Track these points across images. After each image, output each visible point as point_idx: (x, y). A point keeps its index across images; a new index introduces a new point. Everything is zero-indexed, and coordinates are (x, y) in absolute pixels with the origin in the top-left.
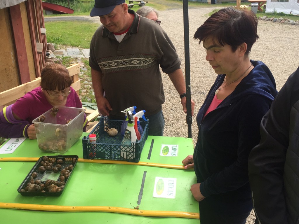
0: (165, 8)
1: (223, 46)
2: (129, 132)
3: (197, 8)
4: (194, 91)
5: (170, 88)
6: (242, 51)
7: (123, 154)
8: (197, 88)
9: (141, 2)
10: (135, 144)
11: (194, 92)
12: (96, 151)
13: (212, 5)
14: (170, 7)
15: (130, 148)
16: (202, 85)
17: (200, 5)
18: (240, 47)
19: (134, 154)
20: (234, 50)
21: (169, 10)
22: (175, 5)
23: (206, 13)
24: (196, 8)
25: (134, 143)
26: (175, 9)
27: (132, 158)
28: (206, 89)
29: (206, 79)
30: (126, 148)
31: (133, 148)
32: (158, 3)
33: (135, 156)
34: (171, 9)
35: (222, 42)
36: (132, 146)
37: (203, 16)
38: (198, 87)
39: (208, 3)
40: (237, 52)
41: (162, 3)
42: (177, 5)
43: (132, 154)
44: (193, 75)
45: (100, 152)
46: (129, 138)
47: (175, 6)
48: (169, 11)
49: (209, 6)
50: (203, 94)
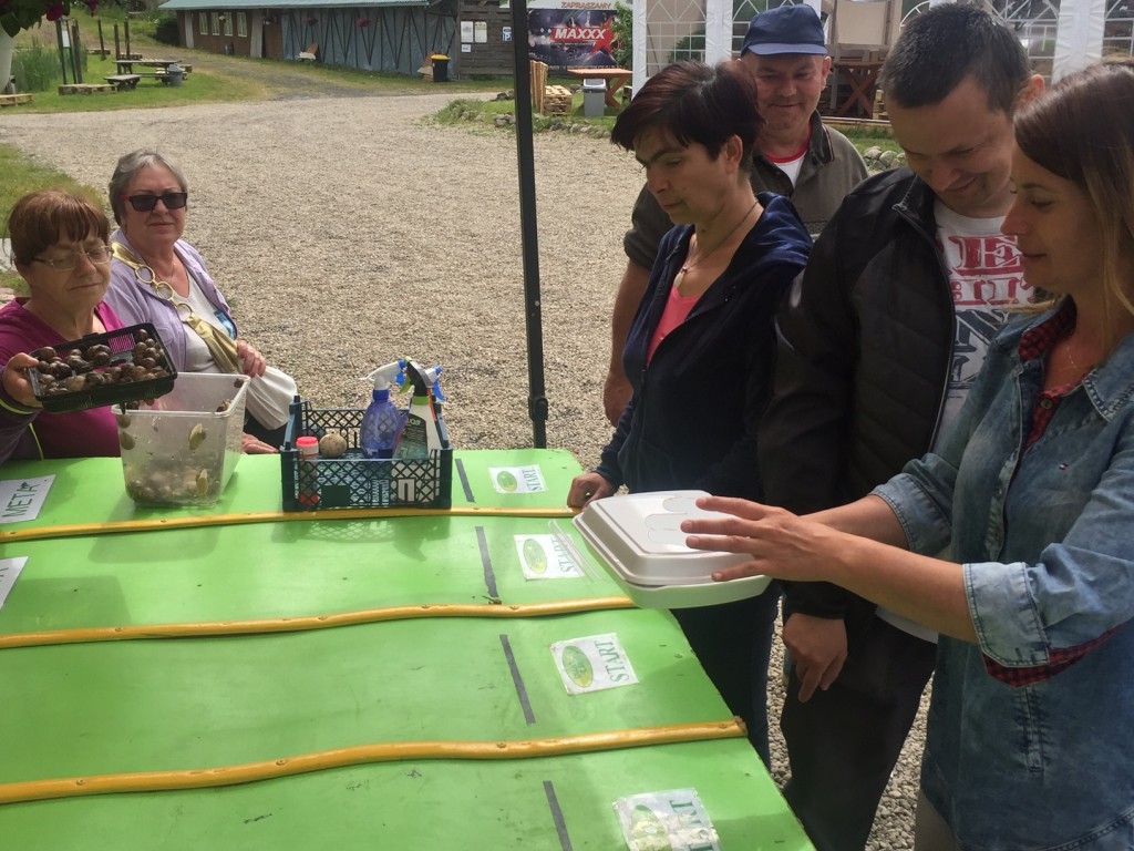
0: (265, 91)
1: (687, 146)
2: (419, 422)
3: (388, 95)
4: (457, 367)
5: (373, 361)
6: (733, 158)
7: (406, 485)
8: (466, 358)
9: (171, 68)
10: (439, 454)
11: (459, 369)
12: (322, 486)
13: (438, 86)
14: (282, 90)
15: (424, 467)
16: (481, 348)
17: (395, 85)
18: (726, 146)
19: (438, 483)
20: (713, 154)
21: (281, 99)
22: (299, 83)
23: (424, 114)
24: (382, 96)
25: (436, 451)
26: (304, 96)
27: (431, 496)
28: (496, 358)
29: (487, 328)
30: (413, 467)
31: (434, 466)
32: (231, 73)
33: (440, 491)
34: (290, 97)
35: (683, 138)
36: (432, 462)
37: (415, 122)
38: (468, 355)
39: (422, 76)
40: (722, 158)
41: (247, 74)
42: (310, 83)
43: (431, 484)
44: (442, 317)
45: (335, 486)
46: (420, 438)
47: (303, 84)
48: (283, 103)
49: (429, 90)
50: (492, 373)
